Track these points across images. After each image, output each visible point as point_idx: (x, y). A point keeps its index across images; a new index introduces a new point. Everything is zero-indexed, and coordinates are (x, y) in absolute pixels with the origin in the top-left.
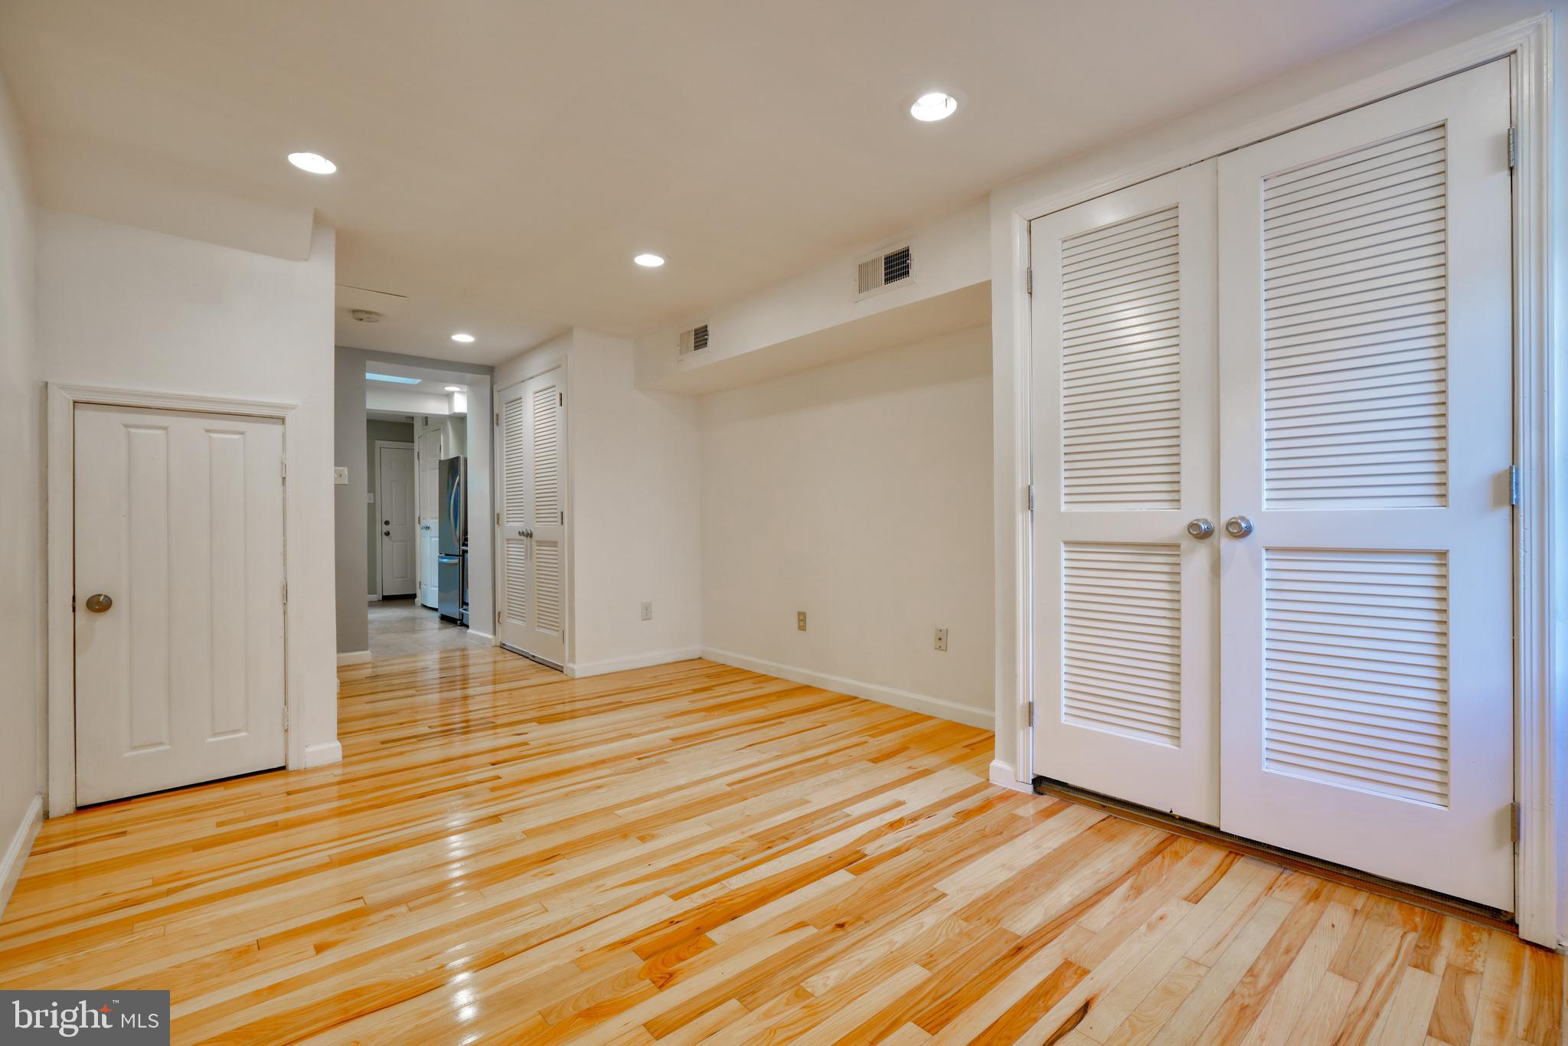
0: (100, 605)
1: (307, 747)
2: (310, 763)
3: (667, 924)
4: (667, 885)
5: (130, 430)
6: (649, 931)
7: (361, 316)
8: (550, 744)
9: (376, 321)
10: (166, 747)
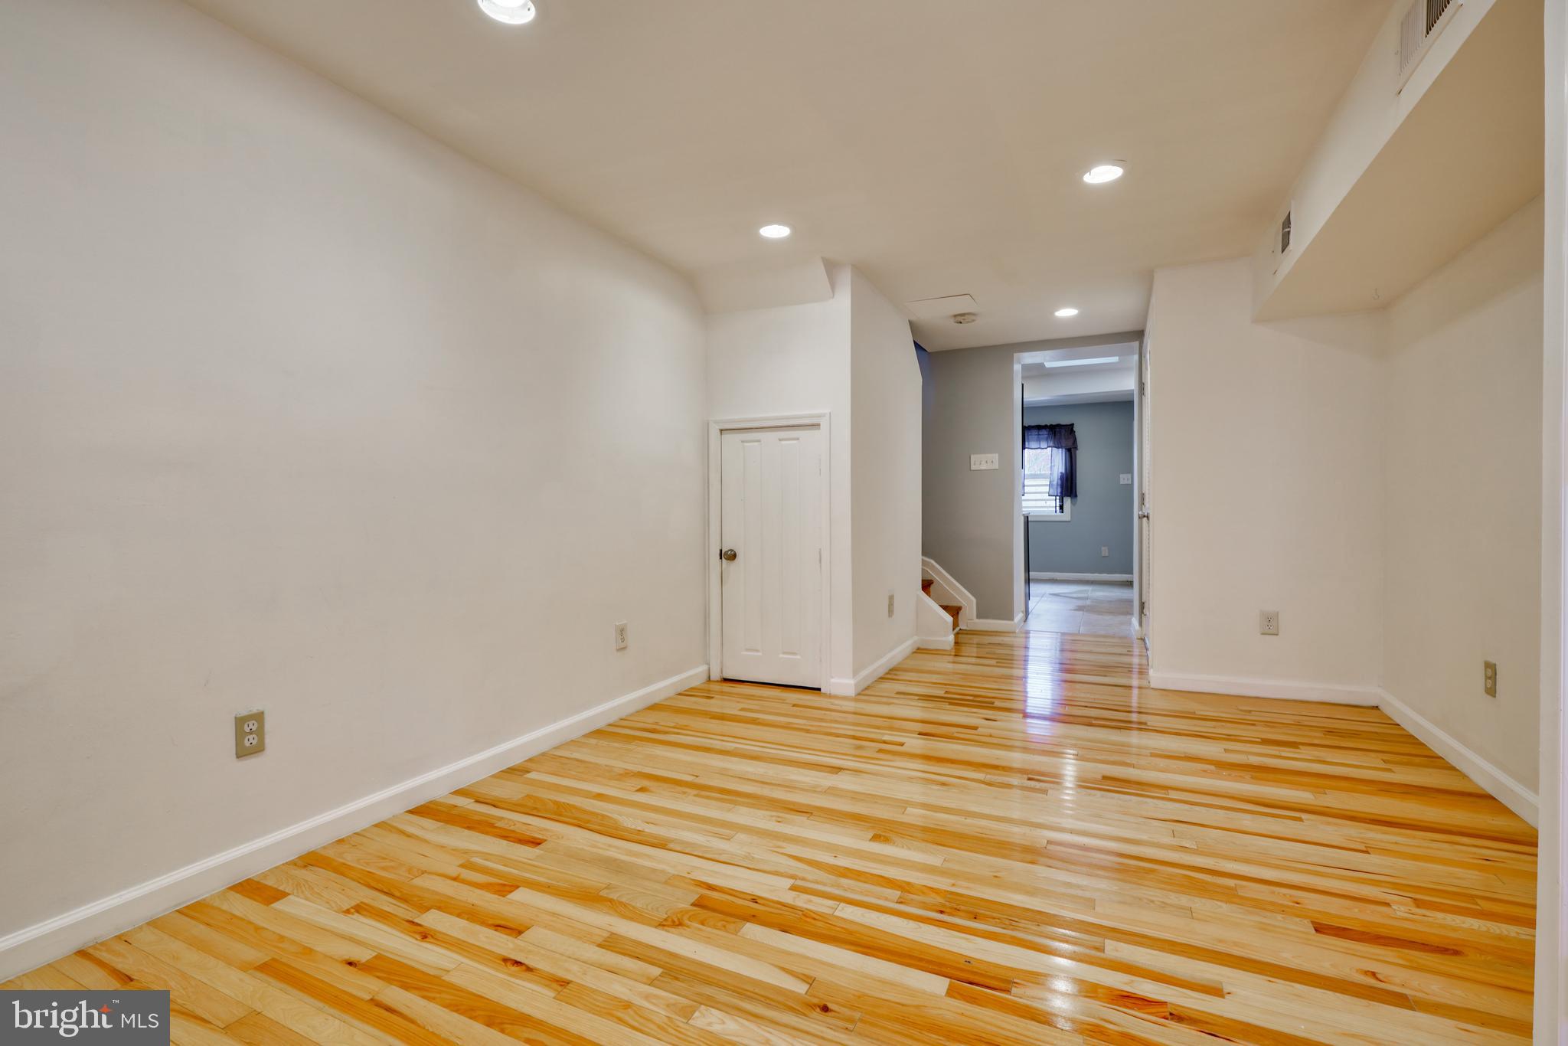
0: (732, 556)
1: (832, 677)
2: (834, 692)
3: (750, 897)
4: (809, 877)
5: (746, 444)
6: (734, 893)
7: (960, 319)
8: (991, 736)
9: (973, 321)
10: (760, 654)
